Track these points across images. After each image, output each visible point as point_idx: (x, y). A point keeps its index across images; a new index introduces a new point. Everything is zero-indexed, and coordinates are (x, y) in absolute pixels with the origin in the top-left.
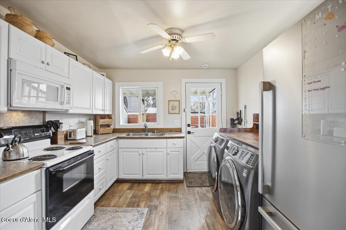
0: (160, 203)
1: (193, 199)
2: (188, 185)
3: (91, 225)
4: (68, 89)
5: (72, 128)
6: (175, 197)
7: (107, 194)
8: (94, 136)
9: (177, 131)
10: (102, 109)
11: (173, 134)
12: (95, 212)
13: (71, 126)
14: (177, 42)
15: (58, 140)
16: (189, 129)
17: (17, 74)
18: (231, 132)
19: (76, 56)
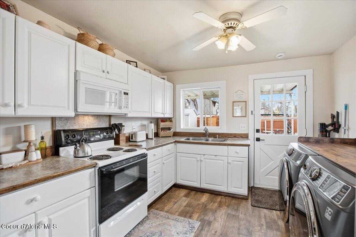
0: (215, 219)
1: (257, 223)
2: (253, 203)
3: (143, 226)
4: (127, 94)
5: (134, 131)
6: (234, 215)
7: (163, 197)
8: (154, 139)
9: (242, 137)
10: (162, 112)
11: (238, 140)
12: (149, 214)
13: (134, 129)
14: (235, 30)
15: (121, 142)
16: (258, 135)
17: (81, 84)
18: (317, 142)
19: (136, 62)
